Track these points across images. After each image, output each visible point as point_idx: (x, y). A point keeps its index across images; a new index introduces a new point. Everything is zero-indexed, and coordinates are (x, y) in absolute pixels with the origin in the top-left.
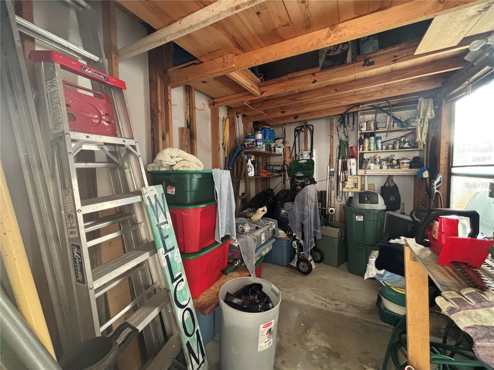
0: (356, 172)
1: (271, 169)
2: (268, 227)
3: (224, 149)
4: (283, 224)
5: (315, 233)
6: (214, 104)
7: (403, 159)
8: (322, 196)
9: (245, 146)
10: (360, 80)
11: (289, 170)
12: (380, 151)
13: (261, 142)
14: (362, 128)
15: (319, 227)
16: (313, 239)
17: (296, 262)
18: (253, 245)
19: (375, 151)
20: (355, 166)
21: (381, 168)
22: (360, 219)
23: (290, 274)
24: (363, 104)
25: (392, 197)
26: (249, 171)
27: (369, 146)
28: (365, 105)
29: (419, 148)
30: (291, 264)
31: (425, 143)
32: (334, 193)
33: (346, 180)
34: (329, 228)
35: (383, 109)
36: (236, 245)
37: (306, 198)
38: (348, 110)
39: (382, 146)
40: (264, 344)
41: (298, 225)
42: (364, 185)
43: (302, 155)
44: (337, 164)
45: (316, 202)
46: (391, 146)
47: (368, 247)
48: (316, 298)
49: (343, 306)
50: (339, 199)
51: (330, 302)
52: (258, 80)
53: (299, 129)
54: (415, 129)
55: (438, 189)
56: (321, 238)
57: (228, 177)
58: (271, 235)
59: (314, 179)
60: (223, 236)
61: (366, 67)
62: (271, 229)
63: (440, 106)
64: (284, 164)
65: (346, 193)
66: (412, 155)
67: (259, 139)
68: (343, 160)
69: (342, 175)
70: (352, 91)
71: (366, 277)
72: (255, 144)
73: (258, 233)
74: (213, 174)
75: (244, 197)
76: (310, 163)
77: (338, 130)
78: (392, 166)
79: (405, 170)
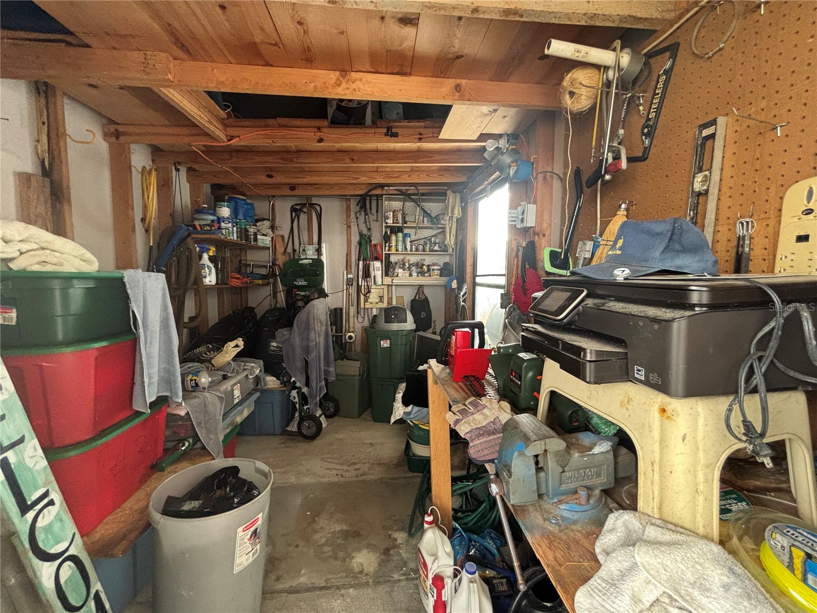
0: (381, 280)
1: (248, 272)
2: (246, 373)
3: (147, 231)
4: (273, 366)
5: (327, 373)
6: (117, 134)
7: (434, 265)
8: (336, 315)
9: (194, 227)
10: (382, 151)
11: (284, 275)
12: (409, 252)
13: (229, 222)
14: (388, 219)
15: (333, 364)
16: (323, 383)
17: (296, 423)
18: (218, 409)
19: (404, 252)
20: (380, 272)
21: (411, 275)
22: (385, 344)
23: (287, 445)
24: (388, 185)
25: (422, 313)
26: (204, 274)
27: (396, 245)
28: (391, 188)
29: (449, 252)
30: (289, 429)
31: (453, 246)
32: (353, 310)
33: (369, 292)
34: (346, 362)
35: (412, 197)
36: (183, 413)
37: (311, 321)
38: (369, 191)
39: (411, 246)
40: (245, 557)
41: (299, 364)
42: (391, 298)
43: (304, 250)
44: (357, 268)
45: (327, 325)
46: (421, 247)
47: (396, 381)
48: (328, 469)
49: (365, 468)
50: (360, 319)
51: (348, 468)
52: (223, 114)
53: (298, 207)
54: (444, 228)
55: (464, 301)
56: (335, 379)
57: (161, 286)
58: (252, 387)
59: (324, 289)
60: (154, 399)
61: (388, 138)
62: (251, 377)
63: (466, 204)
64: (274, 264)
65: (370, 310)
66: (443, 260)
67: (223, 217)
68: (365, 262)
69: (363, 284)
70: (374, 165)
71: (392, 421)
72: (217, 226)
73: (227, 385)
74: (125, 280)
75: (194, 324)
76: (318, 264)
77: (357, 218)
78: (422, 273)
79: (435, 279)
